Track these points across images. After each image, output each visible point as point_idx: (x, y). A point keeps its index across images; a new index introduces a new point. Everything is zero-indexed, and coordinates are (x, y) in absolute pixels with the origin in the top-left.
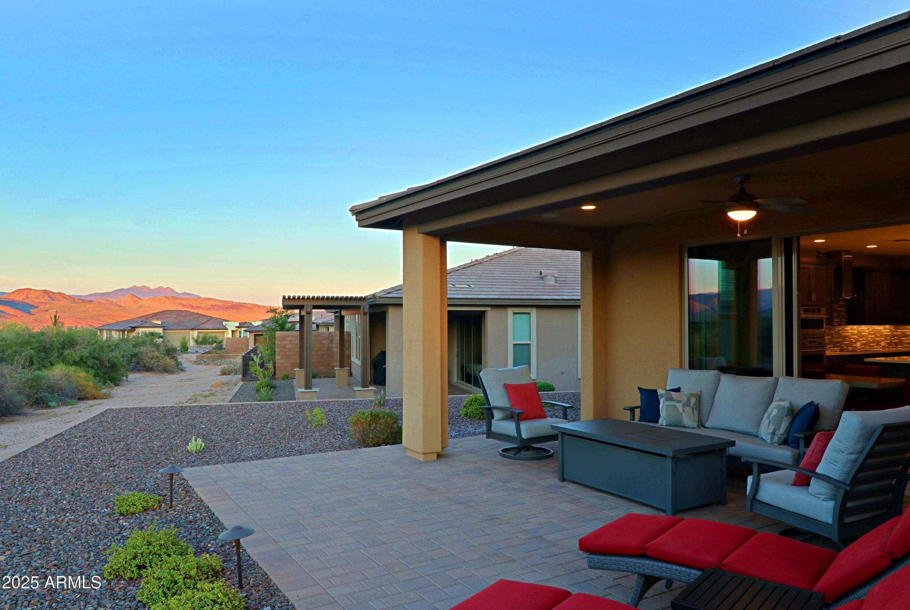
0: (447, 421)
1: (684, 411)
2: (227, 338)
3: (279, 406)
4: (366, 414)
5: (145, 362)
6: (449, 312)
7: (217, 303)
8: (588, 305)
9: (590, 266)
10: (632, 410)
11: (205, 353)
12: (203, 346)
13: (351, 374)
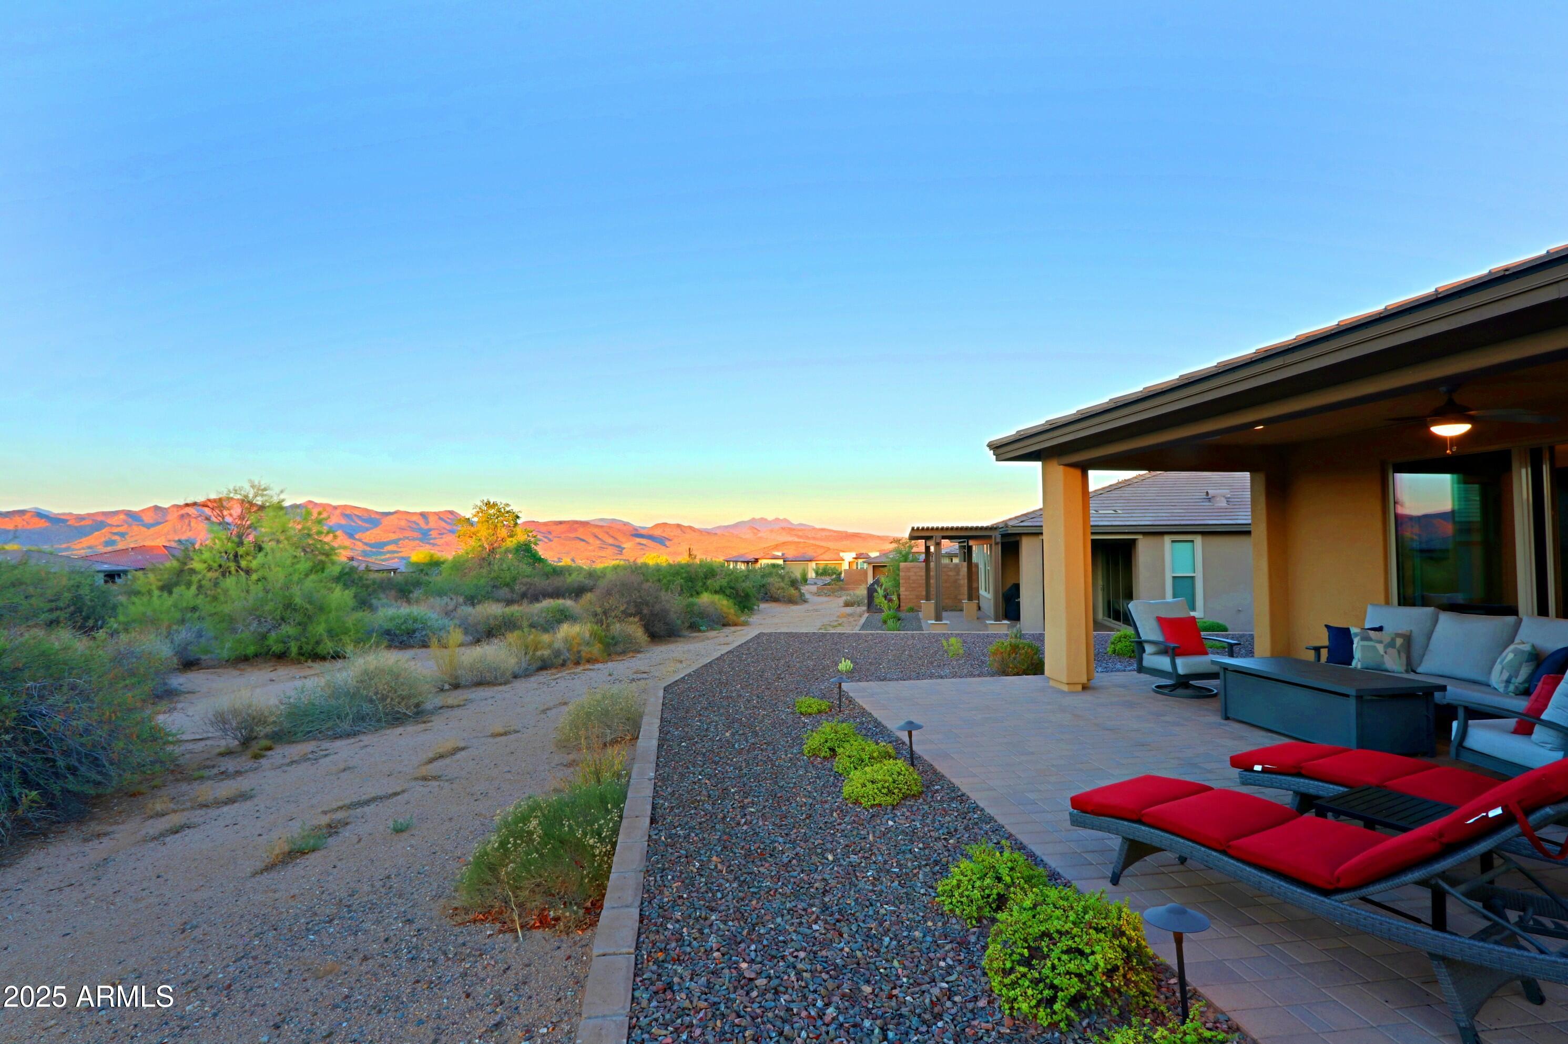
0: (1092, 657)
1: (1386, 652)
2: (845, 570)
3: (913, 636)
4: (1005, 644)
5: (772, 592)
6: (1092, 540)
7: (832, 533)
8: (1261, 532)
9: (1262, 488)
10: (1317, 649)
11: (825, 585)
12: (823, 578)
13: (979, 608)
